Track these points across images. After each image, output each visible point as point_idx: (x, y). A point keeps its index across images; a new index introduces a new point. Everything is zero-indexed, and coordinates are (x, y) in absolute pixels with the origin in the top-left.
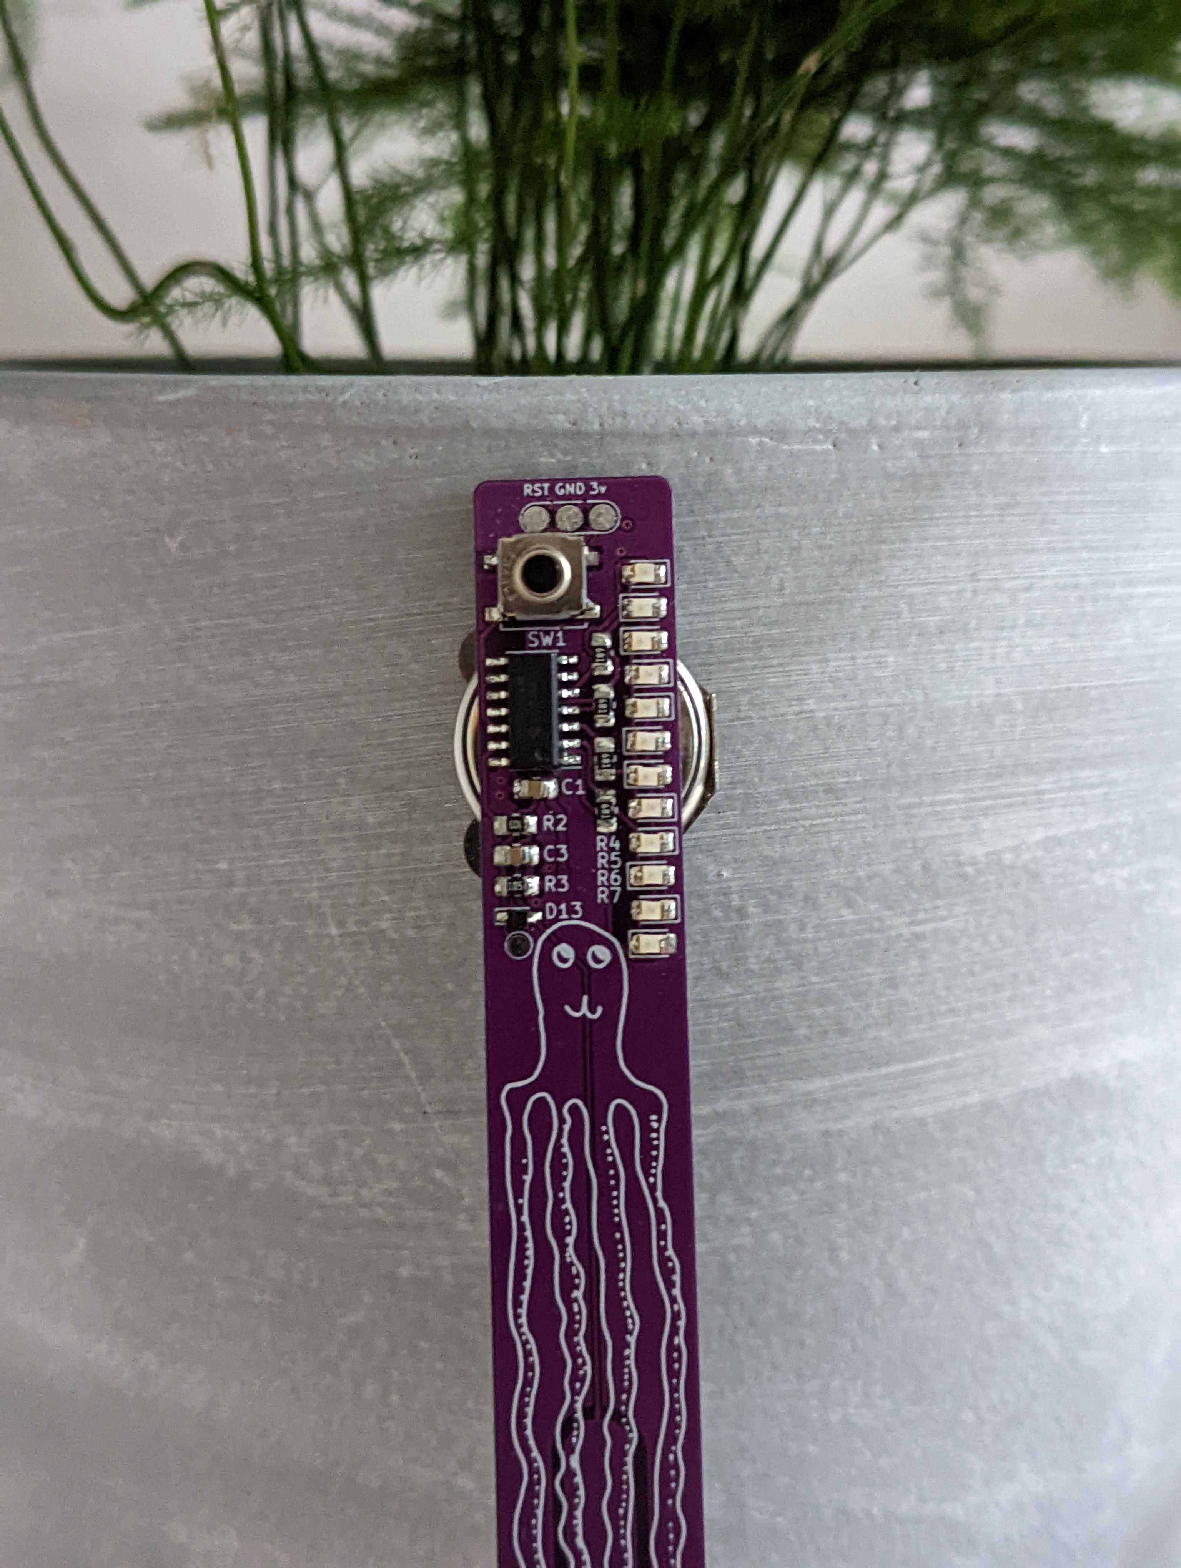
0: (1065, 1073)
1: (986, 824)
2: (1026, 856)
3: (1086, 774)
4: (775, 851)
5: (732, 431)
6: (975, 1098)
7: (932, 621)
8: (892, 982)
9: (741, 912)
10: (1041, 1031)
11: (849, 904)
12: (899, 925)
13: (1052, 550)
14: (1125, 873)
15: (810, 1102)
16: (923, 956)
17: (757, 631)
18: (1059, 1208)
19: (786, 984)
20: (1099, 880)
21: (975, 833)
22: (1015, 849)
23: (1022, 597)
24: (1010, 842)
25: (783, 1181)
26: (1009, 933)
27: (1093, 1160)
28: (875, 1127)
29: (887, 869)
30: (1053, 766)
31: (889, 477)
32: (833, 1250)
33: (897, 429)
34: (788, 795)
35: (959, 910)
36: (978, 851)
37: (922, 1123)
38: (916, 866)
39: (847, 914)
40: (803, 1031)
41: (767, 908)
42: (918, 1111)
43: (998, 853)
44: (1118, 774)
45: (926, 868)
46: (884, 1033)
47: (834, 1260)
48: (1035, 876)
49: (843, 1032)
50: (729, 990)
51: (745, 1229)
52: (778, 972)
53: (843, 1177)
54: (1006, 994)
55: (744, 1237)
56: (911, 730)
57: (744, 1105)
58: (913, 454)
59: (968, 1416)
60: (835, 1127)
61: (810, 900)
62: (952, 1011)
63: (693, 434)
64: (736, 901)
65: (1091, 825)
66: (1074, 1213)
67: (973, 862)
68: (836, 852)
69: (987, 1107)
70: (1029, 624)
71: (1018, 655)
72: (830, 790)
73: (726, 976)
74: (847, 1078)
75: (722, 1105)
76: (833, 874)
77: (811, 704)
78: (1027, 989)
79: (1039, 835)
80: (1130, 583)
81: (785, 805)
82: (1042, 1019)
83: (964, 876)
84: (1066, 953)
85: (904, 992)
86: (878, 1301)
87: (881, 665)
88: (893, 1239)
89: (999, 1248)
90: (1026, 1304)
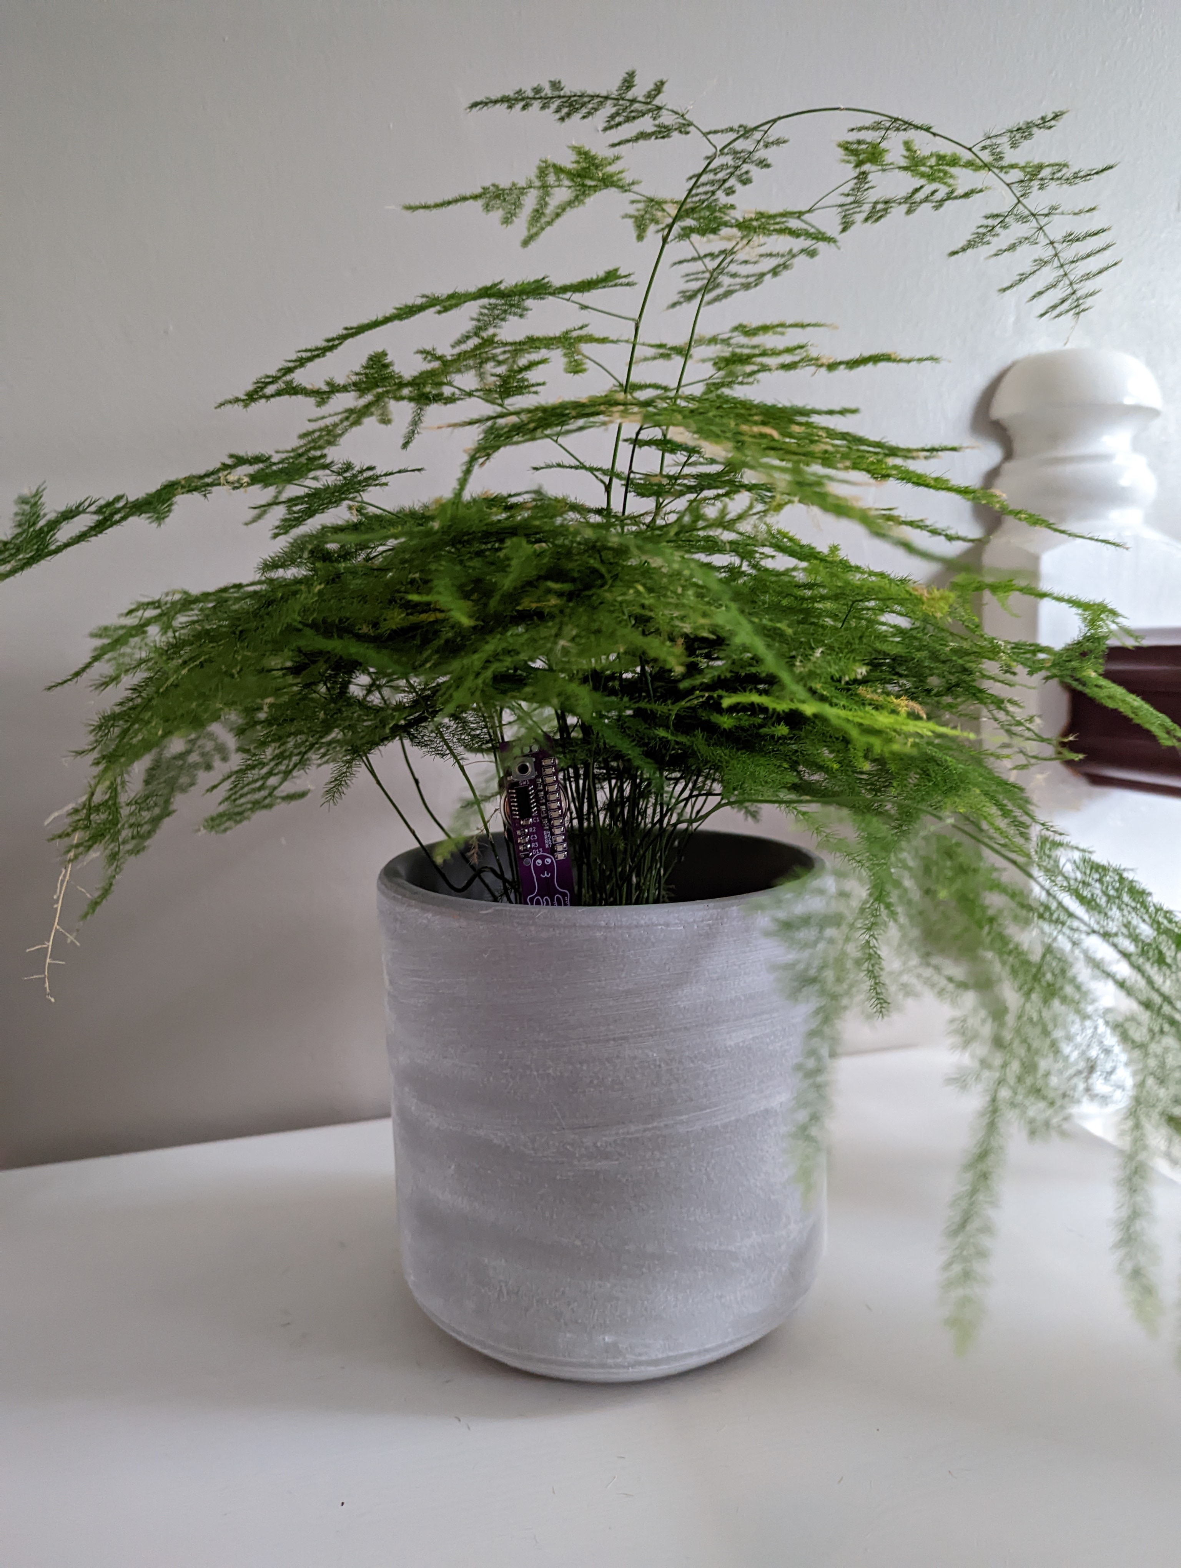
0: (762, 1108)
1: (734, 1034)
2: (747, 1043)
3: (766, 1016)
4: (669, 1048)
5: (653, 924)
6: (733, 1118)
7: (715, 976)
8: (706, 1085)
9: (660, 1066)
10: (754, 1096)
11: (693, 1062)
12: (708, 1067)
13: (751, 951)
14: (780, 1044)
15: (682, 1122)
16: (716, 1076)
18: (762, 1150)
19: (674, 1087)
20: (771, 1047)
21: (731, 1037)
22: (744, 1042)
23: (742, 967)
24: (742, 1039)
25: (674, 1146)
26: (742, 1067)
27: (773, 1134)
28: (702, 1129)
29: (704, 1051)
30: (755, 1015)
31: (700, 935)
32: (690, 1167)
33: (702, 920)
34: (674, 1030)
35: (727, 1061)
36: (731, 1043)
37: (716, 1127)
38: (713, 1049)
39: (692, 1065)
40: (679, 1101)
41: (667, 1064)
42: (715, 1123)
43: (738, 1043)
44: (775, 1014)
45: (716, 1049)
46: (704, 1100)
47: (691, 1170)
48: (750, 1049)
49: (691, 1100)
50: (657, 1089)
52: (670, 1084)
53: (693, 1145)
54: (742, 1085)
55: (663, 1164)
56: (710, 1009)
57: (662, 1124)
58: (707, 928)
59: (735, 1218)
60: (690, 1129)
61: (680, 1062)
62: (725, 1092)
63: (642, 926)
64: (658, 1063)
65: (768, 1031)
66: (767, 1152)
67: (730, 1046)
68: (688, 1047)
69: (737, 1120)
70: (745, 974)
71: (742, 984)
72: (685, 1028)
73: (656, 1086)
74: (693, 1114)
75: (655, 1124)
76: (687, 1054)
77: (679, 1003)
78: (749, 1084)
79: (751, 1036)
81: (672, 1034)
82: (753, 1092)
83: (727, 1051)
84: (761, 1071)
85: (710, 1088)
86: (705, 1183)
87: (700, 990)
88: (708, 1163)
89: (743, 1164)
90: (752, 1181)
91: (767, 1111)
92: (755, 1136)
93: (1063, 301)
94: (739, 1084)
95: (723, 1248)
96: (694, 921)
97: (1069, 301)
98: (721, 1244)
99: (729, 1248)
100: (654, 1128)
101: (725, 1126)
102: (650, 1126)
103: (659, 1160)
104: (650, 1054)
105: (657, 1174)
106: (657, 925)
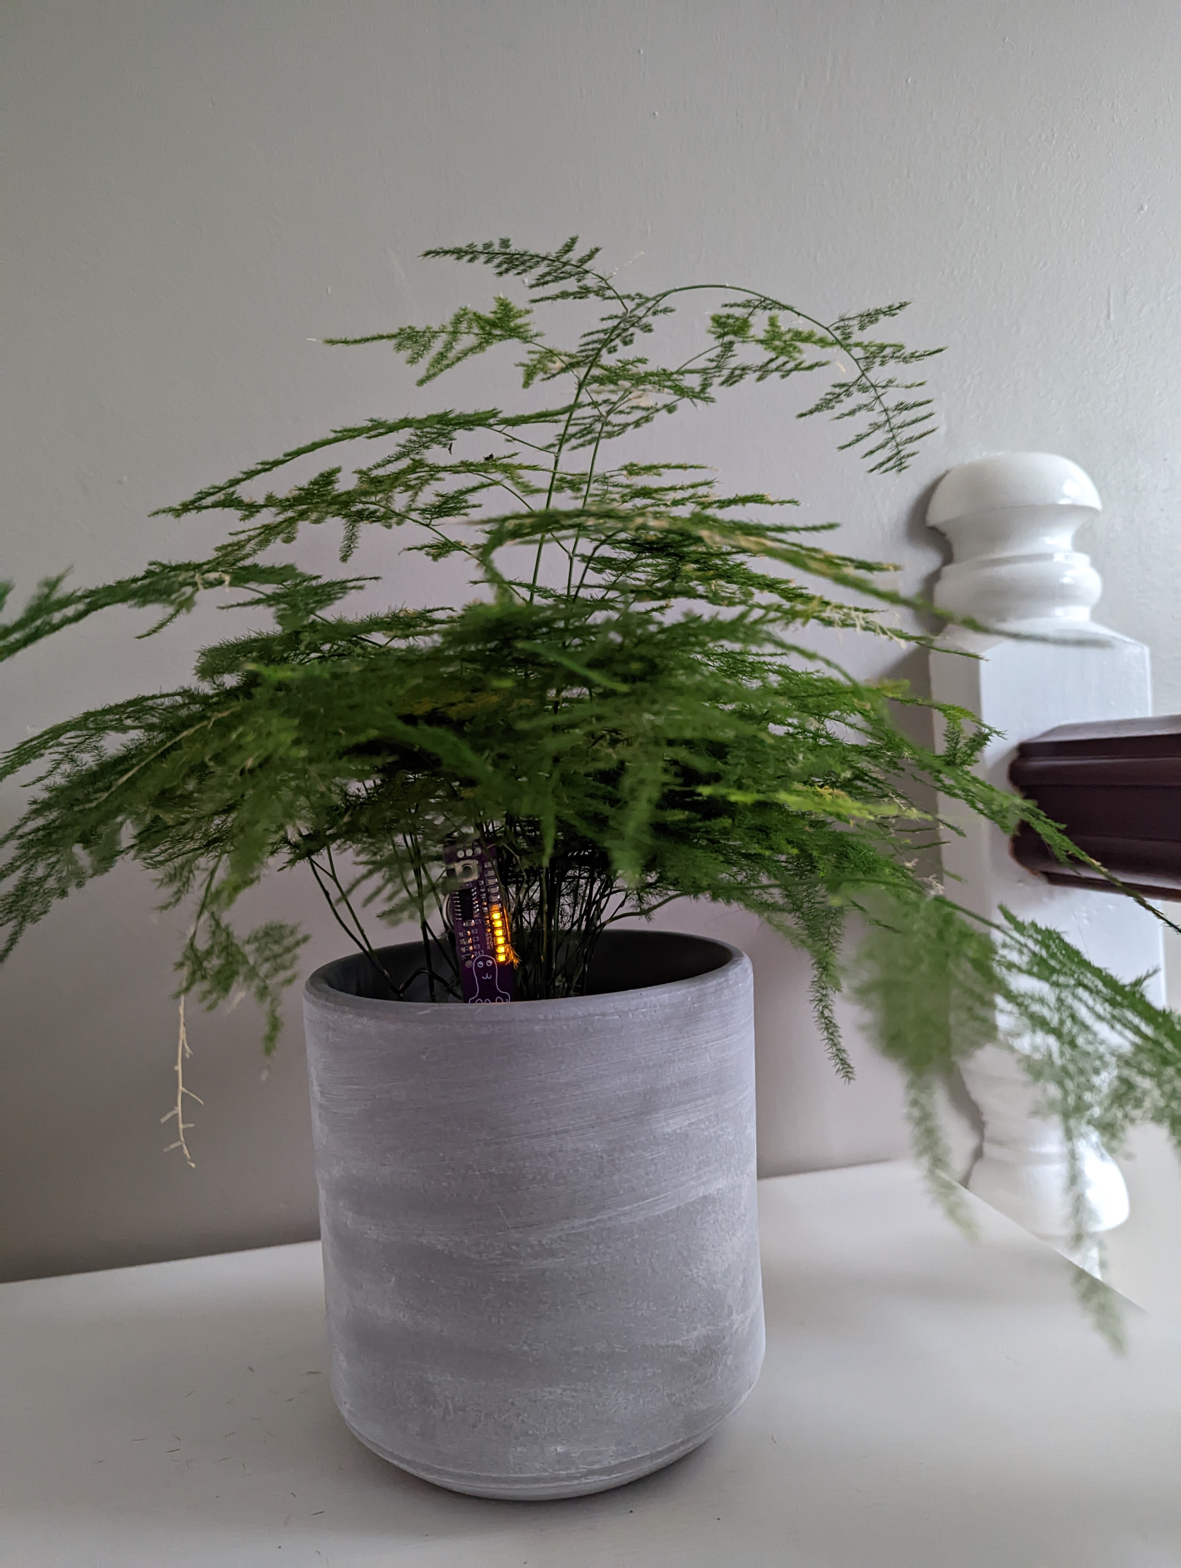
0: (701, 1195)
1: (671, 1122)
2: (684, 1129)
3: (700, 1102)
4: (610, 1138)
5: (590, 1015)
6: (674, 1207)
7: (651, 1063)
8: (647, 1174)
9: (601, 1157)
10: (693, 1183)
11: (633, 1151)
12: (648, 1156)
13: (684, 1037)
14: (714, 1129)
15: (624, 1214)
16: (656, 1164)
17: (600, 1073)
18: (703, 1238)
19: (616, 1178)
20: (706, 1133)
21: (668, 1125)
22: (680, 1128)
23: (676, 1053)
24: (678, 1126)
25: (619, 1239)
26: (680, 1154)
27: (712, 1222)
28: (645, 1219)
29: (643, 1139)
30: (689, 1101)
31: (635, 1023)
32: (635, 1259)
33: (637, 1009)
34: (613, 1120)
35: (665, 1148)
36: (669, 1130)
37: (659, 1216)
38: (652, 1137)
39: (632, 1154)
40: (621, 1192)
41: (609, 1156)
42: (658, 1213)
43: (675, 1130)
44: (709, 1100)
45: (654, 1137)
46: (646, 1189)
47: (636, 1263)
48: (687, 1135)
50: (599, 1182)
51: (608, 1256)
52: (613, 1175)
53: (636, 1236)
54: (681, 1172)
55: (608, 1258)
56: (647, 1097)
57: (605, 1217)
58: (641, 1016)
59: (680, 1310)
60: (633, 1220)
61: (621, 1152)
62: (665, 1180)
63: (580, 1017)
64: (600, 1154)
65: (702, 1117)
66: (708, 1240)
67: (668, 1134)
68: (628, 1136)
69: (678, 1208)
70: (679, 1060)
71: (676, 1070)
72: (625, 1117)
73: (599, 1178)
74: (635, 1205)
75: (599, 1217)
76: (628, 1143)
77: (618, 1092)
78: (686, 1171)
79: (687, 1123)
80: (707, 1042)
81: (612, 1123)
82: (691, 1179)
83: (666, 1139)
84: (698, 1157)
85: (651, 1176)
86: (649, 1274)
87: (637, 1078)
88: (653, 1254)
89: (685, 1254)
90: (695, 1271)
91: (705, 1197)
92: (695, 1223)
93: (889, 460)
94: (678, 1171)
95: (671, 1342)
96: (629, 1010)
97: (894, 460)
98: (668, 1340)
99: (676, 1342)
100: (598, 1221)
101: (666, 1215)
102: (594, 1220)
103: (604, 1254)
104: (592, 1145)
105: (603, 1269)
106: (594, 1015)
